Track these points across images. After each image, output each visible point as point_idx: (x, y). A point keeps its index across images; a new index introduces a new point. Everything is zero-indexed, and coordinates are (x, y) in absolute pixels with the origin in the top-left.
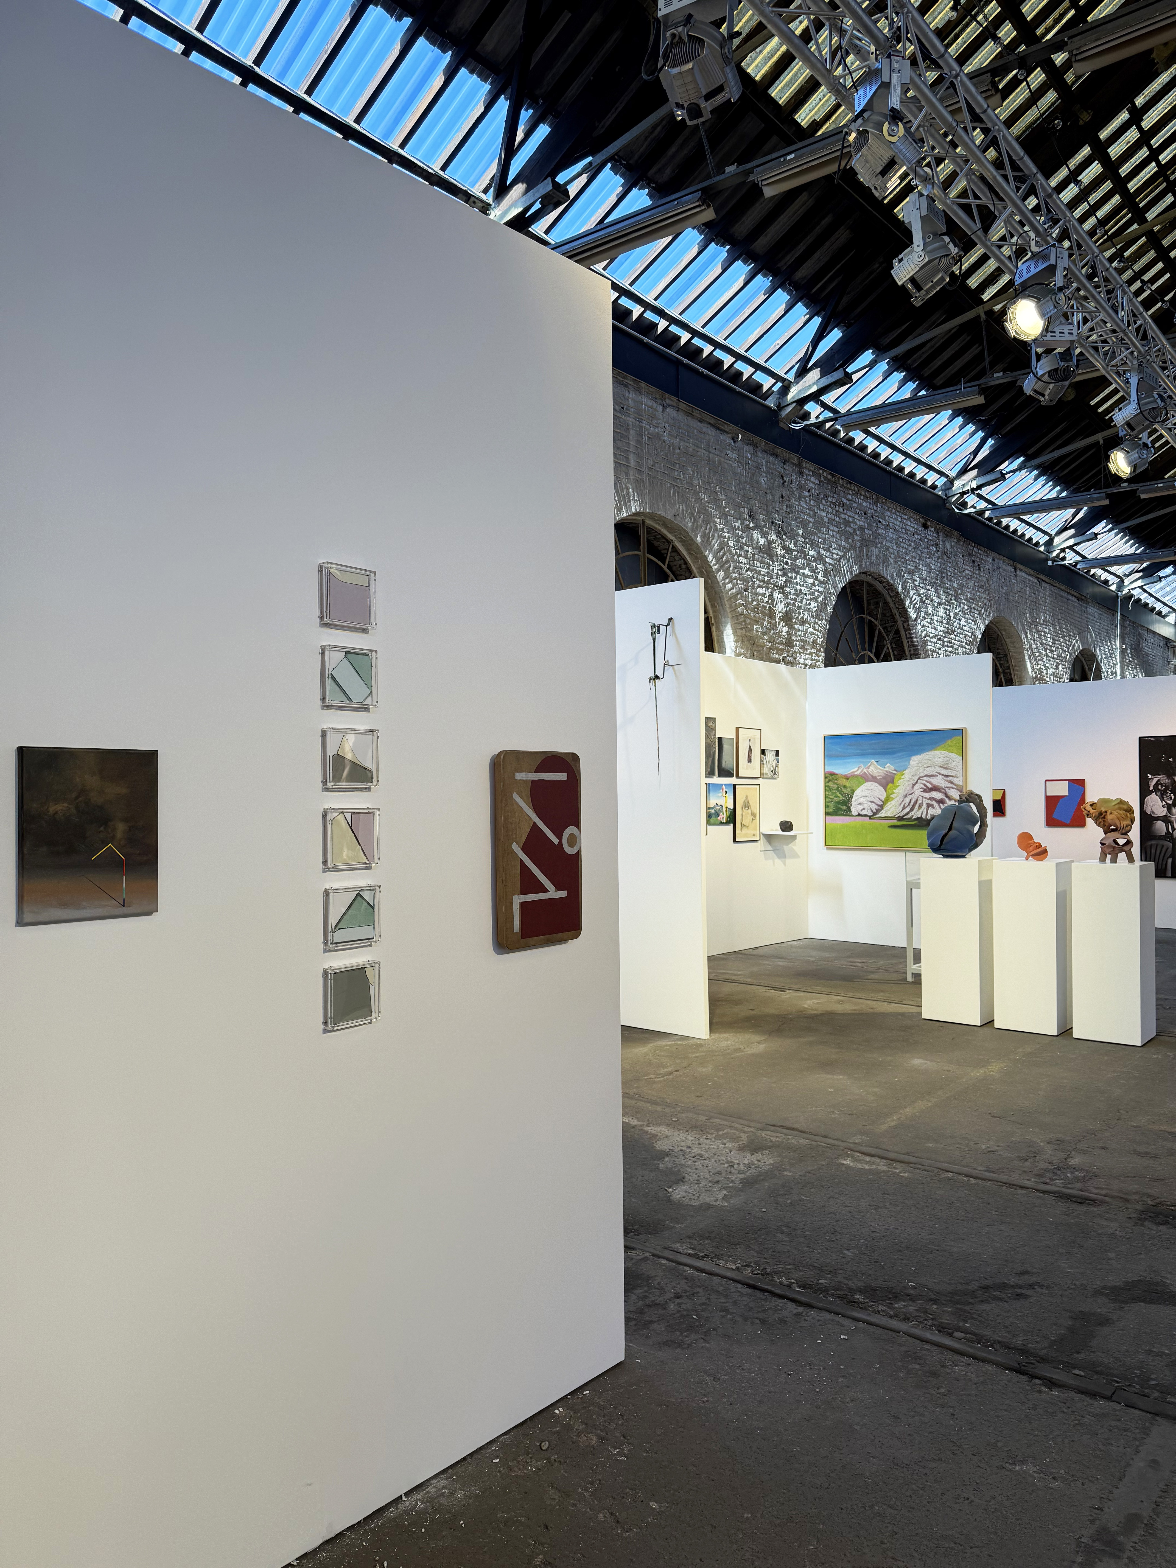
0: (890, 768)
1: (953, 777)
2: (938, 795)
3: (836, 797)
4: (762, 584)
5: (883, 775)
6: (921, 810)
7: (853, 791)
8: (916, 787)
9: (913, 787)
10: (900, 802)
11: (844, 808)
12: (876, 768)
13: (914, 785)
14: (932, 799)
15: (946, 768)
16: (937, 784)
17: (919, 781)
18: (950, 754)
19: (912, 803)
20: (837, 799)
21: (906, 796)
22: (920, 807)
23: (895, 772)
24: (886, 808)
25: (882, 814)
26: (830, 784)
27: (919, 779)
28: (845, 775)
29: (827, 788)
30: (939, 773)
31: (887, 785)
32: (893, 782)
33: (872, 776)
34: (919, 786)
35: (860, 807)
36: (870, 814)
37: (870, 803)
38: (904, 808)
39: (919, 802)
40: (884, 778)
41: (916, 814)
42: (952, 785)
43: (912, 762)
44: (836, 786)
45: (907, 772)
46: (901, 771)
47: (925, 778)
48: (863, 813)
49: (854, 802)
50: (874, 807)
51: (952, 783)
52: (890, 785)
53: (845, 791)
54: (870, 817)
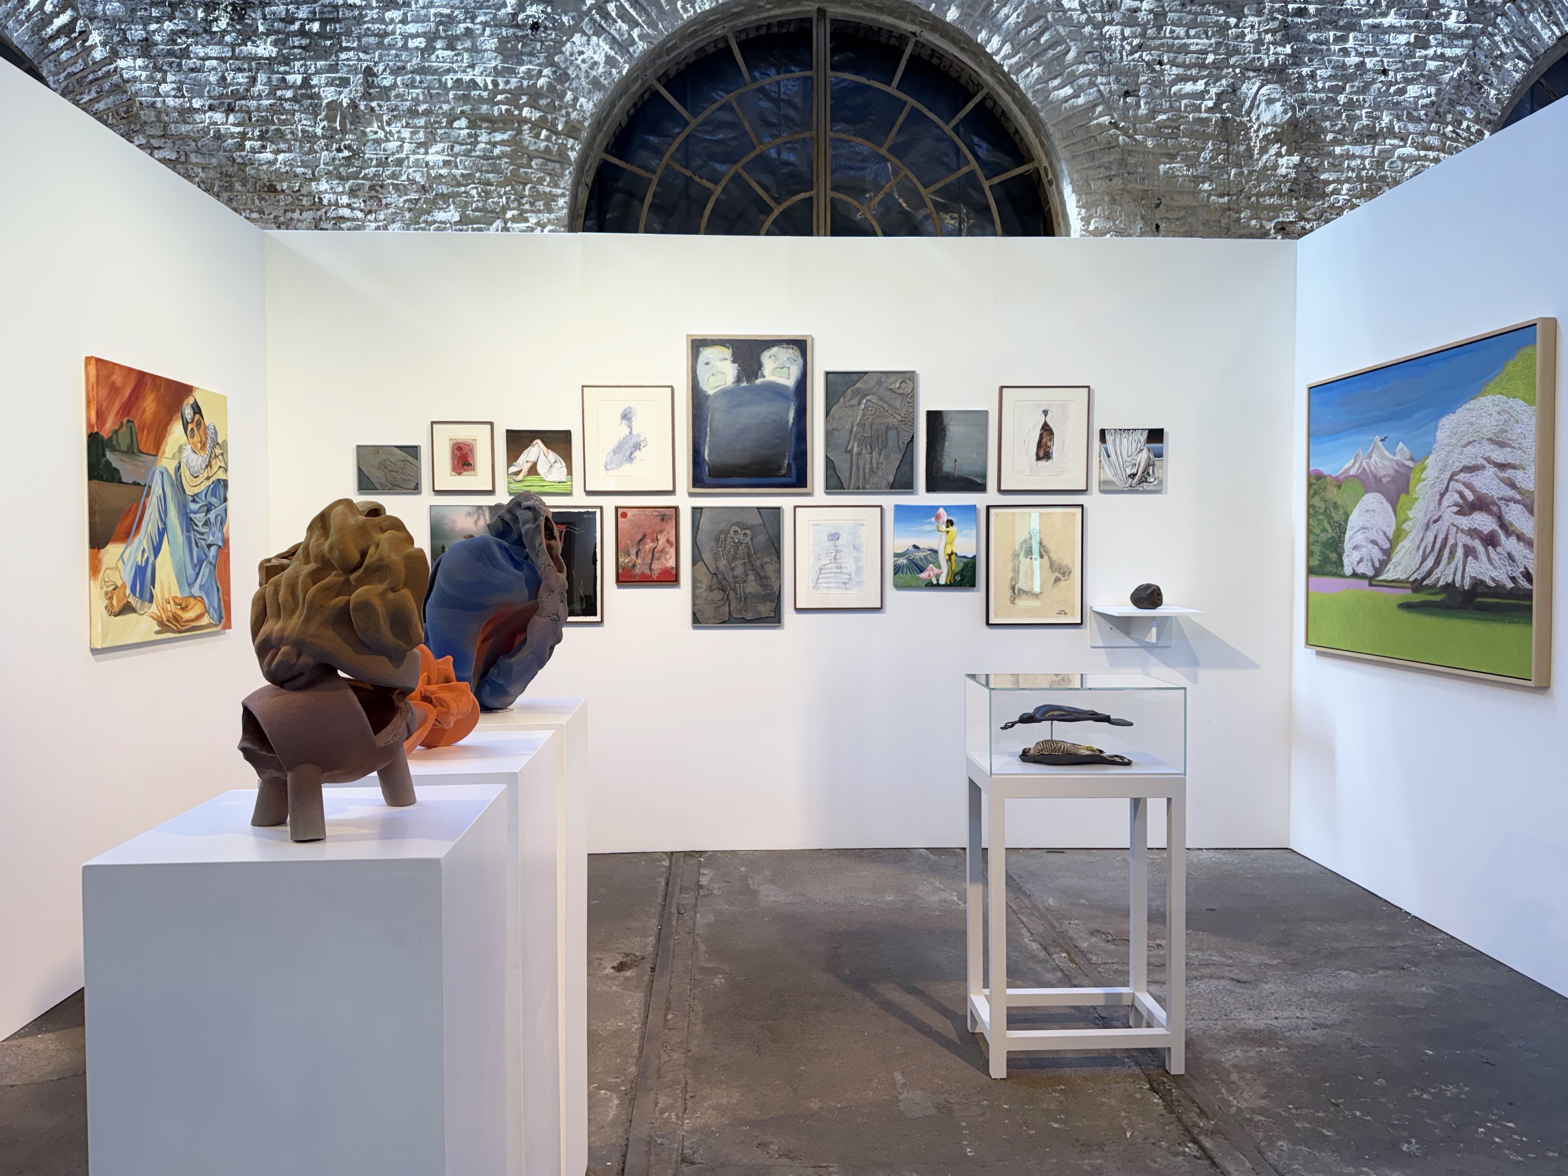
0: (1403, 452)
1: (1514, 467)
2: (1484, 522)
3: (1324, 530)
4: (1194, 72)
5: (1392, 472)
6: (1453, 565)
7: (1347, 516)
8: (1446, 502)
9: (1440, 503)
10: (1417, 543)
11: (1334, 556)
12: (1382, 456)
13: (1442, 495)
14: (1473, 533)
15: (1502, 445)
16: (1484, 491)
17: (1452, 483)
18: (1511, 402)
19: (1438, 545)
20: (1324, 537)
21: (1427, 527)
22: (1452, 554)
23: (1410, 464)
24: (1395, 559)
25: (1389, 574)
26: (1316, 501)
27: (1451, 478)
28: (1336, 478)
29: (1312, 512)
30: (1488, 460)
31: (1398, 498)
32: (1406, 490)
33: (1375, 477)
34: (1452, 497)
35: (1356, 556)
36: (1370, 573)
37: (1370, 546)
38: (1424, 559)
39: (1451, 541)
40: (1394, 480)
41: (1445, 575)
42: (1511, 493)
43: (1441, 435)
44: (1322, 505)
45: (1430, 461)
46: (1419, 458)
47: (1462, 476)
48: (1360, 570)
49: (1348, 546)
50: (1377, 555)
51: (1512, 485)
52: (1403, 497)
53: (1337, 516)
54: (1371, 581)
